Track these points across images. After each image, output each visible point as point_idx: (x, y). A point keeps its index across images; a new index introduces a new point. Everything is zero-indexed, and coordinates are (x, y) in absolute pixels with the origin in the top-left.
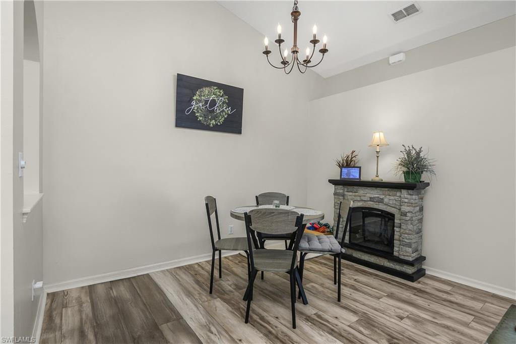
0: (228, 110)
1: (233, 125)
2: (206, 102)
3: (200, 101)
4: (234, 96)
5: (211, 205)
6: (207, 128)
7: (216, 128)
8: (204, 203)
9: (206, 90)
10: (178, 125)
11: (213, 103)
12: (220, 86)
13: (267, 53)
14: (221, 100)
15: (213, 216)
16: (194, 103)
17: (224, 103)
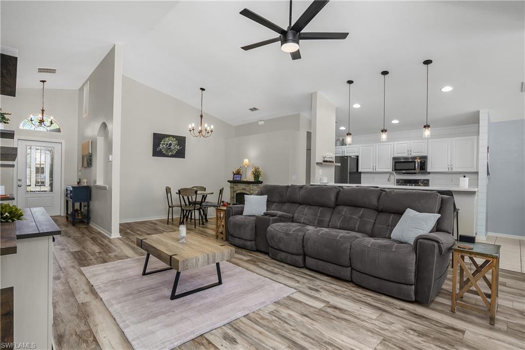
0: (178, 147)
1: (181, 154)
2: (167, 144)
3: (164, 144)
4: (181, 141)
5: (168, 190)
6: (168, 156)
7: (172, 156)
8: (165, 189)
9: (167, 139)
10: (154, 155)
11: (170, 144)
12: (174, 137)
13: (190, 131)
14: (174, 142)
15: (169, 195)
16: (161, 145)
17: (176, 144)
